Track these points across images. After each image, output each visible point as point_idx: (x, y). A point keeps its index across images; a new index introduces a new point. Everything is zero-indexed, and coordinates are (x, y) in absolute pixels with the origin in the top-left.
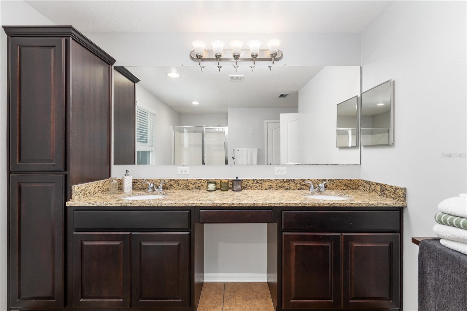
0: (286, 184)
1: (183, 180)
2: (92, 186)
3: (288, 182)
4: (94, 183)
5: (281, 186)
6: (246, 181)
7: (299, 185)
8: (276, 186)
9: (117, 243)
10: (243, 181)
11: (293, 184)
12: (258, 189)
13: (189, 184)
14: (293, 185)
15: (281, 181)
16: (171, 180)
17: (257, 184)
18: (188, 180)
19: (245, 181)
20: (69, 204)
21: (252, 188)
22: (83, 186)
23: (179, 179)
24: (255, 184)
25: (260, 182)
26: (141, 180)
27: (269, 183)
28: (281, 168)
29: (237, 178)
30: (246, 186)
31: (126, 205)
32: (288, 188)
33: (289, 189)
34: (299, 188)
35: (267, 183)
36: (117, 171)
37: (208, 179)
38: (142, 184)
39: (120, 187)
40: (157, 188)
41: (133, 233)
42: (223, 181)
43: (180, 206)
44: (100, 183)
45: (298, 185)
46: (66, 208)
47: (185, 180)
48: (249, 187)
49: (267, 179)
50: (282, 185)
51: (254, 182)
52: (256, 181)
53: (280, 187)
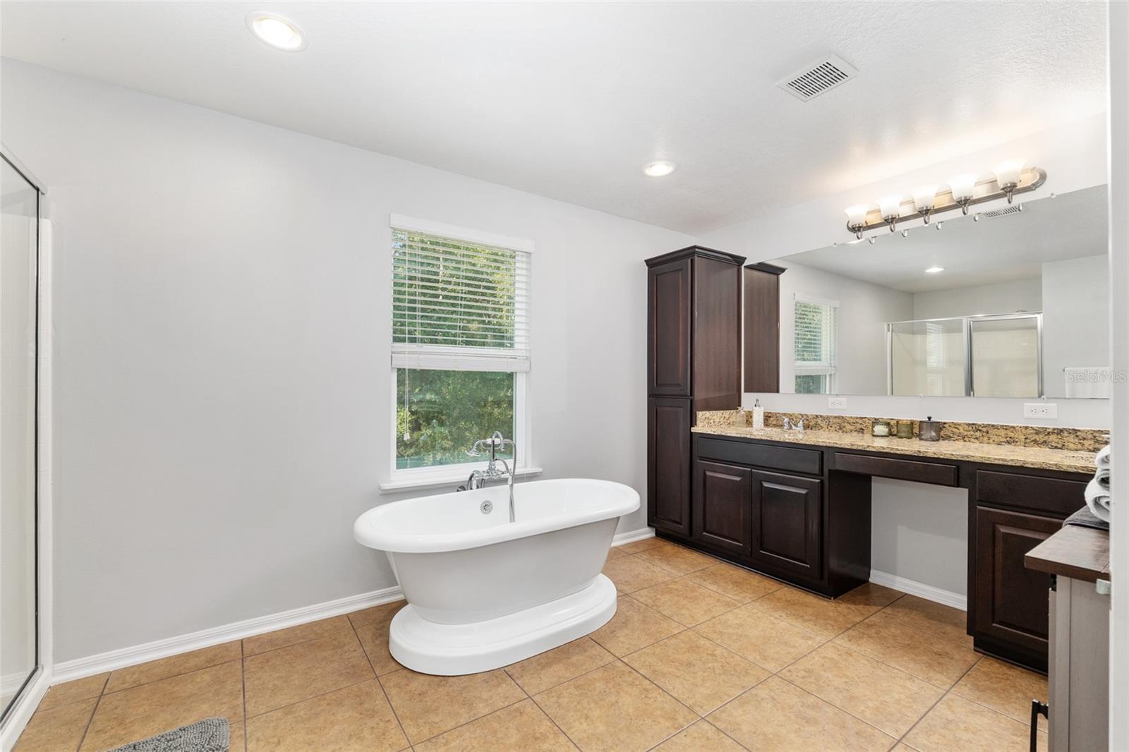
0: (1053, 438)
1: (835, 417)
2: (717, 415)
3: (1058, 434)
4: (719, 413)
5: (1038, 440)
6: (953, 426)
7: (1092, 442)
8: (1026, 439)
9: (738, 479)
10: (945, 425)
11: (1072, 438)
12: (980, 443)
13: (846, 424)
14: (1072, 440)
15: (1037, 432)
16: (817, 416)
17: (976, 433)
18: (843, 417)
19: (950, 426)
20: (694, 430)
21: (966, 439)
22: (708, 414)
23: (830, 415)
24: (972, 433)
25: (984, 429)
26: (776, 413)
27: (1006, 432)
28: (1042, 404)
29: (929, 418)
30: (952, 435)
31: (745, 436)
32: (1060, 446)
33: (1061, 449)
34: (1091, 448)
35: (1003, 433)
36: (748, 399)
37: (877, 417)
38: (778, 420)
39: (749, 421)
40: (796, 426)
41: (753, 470)
42: (900, 422)
43: (807, 443)
44: (727, 413)
45: (1086, 443)
46: (691, 433)
47: (839, 417)
48: (959, 436)
49: (1002, 424)
50: (1040, 438)
51: (970, 429)
52: (976, 428)
53: (1035, 441)
